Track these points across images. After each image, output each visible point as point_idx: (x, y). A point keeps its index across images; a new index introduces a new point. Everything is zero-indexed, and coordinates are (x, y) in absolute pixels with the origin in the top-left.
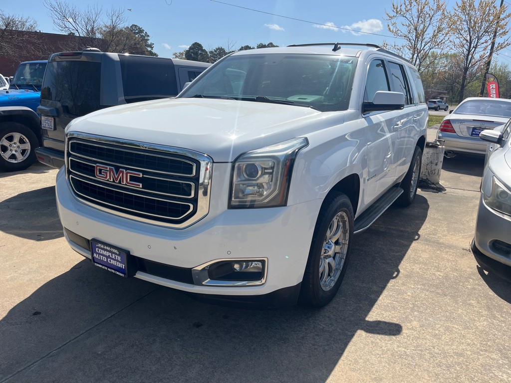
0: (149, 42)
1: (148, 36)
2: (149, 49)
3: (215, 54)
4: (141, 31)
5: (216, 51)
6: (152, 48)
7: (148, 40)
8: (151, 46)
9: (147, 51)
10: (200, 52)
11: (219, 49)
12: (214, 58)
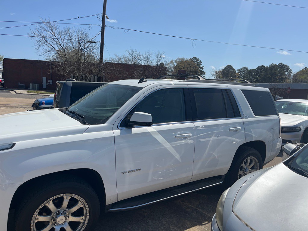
0: (201, 66)
1: (201, 63)
2: (201, 69)
3: (241, 71)
4: (198, 60)
5: (242, 69)
6: (203, 69)
7: (201, 65)
8: (202, 68)
9: (200, 70)
10: (231, 70)
11: (244, 68)
12: (240, 73)
